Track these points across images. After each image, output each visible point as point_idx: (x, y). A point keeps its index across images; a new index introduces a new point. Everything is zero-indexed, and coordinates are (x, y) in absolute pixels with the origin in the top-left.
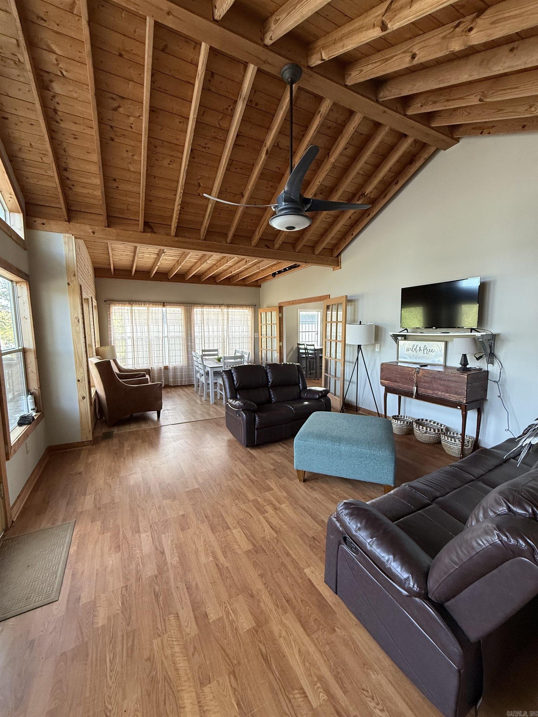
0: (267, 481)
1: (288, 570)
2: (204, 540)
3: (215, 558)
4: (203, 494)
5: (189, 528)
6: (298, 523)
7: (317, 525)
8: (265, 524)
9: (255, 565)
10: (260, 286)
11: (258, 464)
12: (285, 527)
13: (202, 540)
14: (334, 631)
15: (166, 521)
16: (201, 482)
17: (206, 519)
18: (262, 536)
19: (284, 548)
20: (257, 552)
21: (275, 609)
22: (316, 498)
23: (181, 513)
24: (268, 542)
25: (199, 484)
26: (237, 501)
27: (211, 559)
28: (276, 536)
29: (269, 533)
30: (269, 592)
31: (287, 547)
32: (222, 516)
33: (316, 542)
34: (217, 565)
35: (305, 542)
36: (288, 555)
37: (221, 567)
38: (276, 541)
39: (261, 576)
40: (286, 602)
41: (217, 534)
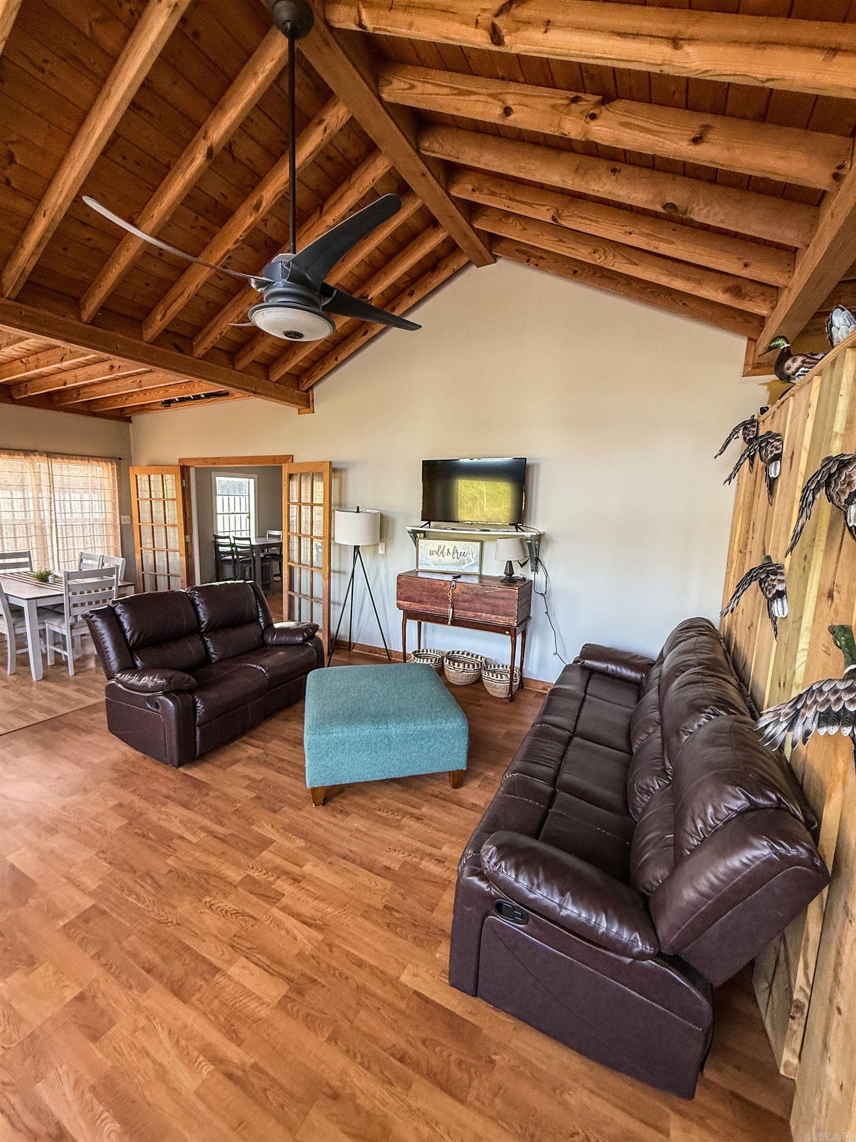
0: (253, 827)
1: (374, 996)
2: (166, 1031)
3: (218, 1061)
4: (114, 915)
5: (112, 1023)
6: (347, 891)
7: (382, 880)
8: (291, 923)
9: (310, 1022)
10: (129, 420)
11: (217, 797)
12: (329, 910)
13: (163, 1035)
14: (492, 1062)
15: (32, 1037)
16: (94, 887)
17: (149, 977)
18: (296, 951)
19: (348, 954)
20: (301, 993)
21: (391, 1094)
22: (358, 830)
23: (70, 994)
24: (313, 957)
25: (92, 894)
26: (207, 899)
27: (207, 1068)
28: (320, 937)
29: (306, 937)
30: (362, 1064)
31: (352, 950)
32: (187, 948)
33: (395, 913)
34: (230, 1076)
35: (375, 923)
36: (361, 964)
37: (240, 1073)
38: (326, 948)
39: (333, 1039)
40: (399, 1064)
41: (194, 999)
